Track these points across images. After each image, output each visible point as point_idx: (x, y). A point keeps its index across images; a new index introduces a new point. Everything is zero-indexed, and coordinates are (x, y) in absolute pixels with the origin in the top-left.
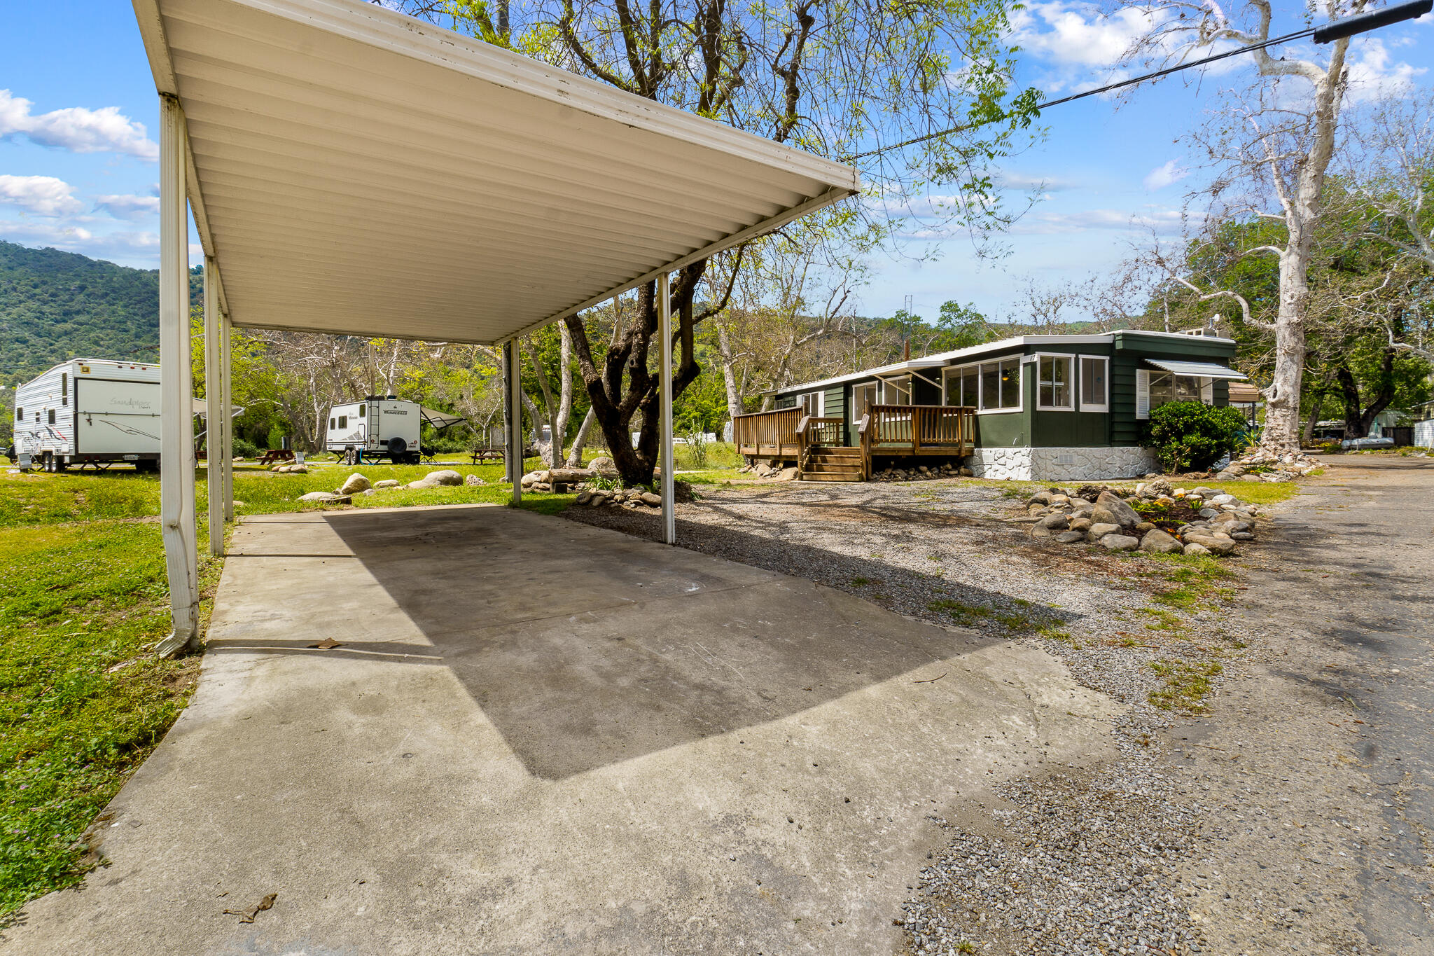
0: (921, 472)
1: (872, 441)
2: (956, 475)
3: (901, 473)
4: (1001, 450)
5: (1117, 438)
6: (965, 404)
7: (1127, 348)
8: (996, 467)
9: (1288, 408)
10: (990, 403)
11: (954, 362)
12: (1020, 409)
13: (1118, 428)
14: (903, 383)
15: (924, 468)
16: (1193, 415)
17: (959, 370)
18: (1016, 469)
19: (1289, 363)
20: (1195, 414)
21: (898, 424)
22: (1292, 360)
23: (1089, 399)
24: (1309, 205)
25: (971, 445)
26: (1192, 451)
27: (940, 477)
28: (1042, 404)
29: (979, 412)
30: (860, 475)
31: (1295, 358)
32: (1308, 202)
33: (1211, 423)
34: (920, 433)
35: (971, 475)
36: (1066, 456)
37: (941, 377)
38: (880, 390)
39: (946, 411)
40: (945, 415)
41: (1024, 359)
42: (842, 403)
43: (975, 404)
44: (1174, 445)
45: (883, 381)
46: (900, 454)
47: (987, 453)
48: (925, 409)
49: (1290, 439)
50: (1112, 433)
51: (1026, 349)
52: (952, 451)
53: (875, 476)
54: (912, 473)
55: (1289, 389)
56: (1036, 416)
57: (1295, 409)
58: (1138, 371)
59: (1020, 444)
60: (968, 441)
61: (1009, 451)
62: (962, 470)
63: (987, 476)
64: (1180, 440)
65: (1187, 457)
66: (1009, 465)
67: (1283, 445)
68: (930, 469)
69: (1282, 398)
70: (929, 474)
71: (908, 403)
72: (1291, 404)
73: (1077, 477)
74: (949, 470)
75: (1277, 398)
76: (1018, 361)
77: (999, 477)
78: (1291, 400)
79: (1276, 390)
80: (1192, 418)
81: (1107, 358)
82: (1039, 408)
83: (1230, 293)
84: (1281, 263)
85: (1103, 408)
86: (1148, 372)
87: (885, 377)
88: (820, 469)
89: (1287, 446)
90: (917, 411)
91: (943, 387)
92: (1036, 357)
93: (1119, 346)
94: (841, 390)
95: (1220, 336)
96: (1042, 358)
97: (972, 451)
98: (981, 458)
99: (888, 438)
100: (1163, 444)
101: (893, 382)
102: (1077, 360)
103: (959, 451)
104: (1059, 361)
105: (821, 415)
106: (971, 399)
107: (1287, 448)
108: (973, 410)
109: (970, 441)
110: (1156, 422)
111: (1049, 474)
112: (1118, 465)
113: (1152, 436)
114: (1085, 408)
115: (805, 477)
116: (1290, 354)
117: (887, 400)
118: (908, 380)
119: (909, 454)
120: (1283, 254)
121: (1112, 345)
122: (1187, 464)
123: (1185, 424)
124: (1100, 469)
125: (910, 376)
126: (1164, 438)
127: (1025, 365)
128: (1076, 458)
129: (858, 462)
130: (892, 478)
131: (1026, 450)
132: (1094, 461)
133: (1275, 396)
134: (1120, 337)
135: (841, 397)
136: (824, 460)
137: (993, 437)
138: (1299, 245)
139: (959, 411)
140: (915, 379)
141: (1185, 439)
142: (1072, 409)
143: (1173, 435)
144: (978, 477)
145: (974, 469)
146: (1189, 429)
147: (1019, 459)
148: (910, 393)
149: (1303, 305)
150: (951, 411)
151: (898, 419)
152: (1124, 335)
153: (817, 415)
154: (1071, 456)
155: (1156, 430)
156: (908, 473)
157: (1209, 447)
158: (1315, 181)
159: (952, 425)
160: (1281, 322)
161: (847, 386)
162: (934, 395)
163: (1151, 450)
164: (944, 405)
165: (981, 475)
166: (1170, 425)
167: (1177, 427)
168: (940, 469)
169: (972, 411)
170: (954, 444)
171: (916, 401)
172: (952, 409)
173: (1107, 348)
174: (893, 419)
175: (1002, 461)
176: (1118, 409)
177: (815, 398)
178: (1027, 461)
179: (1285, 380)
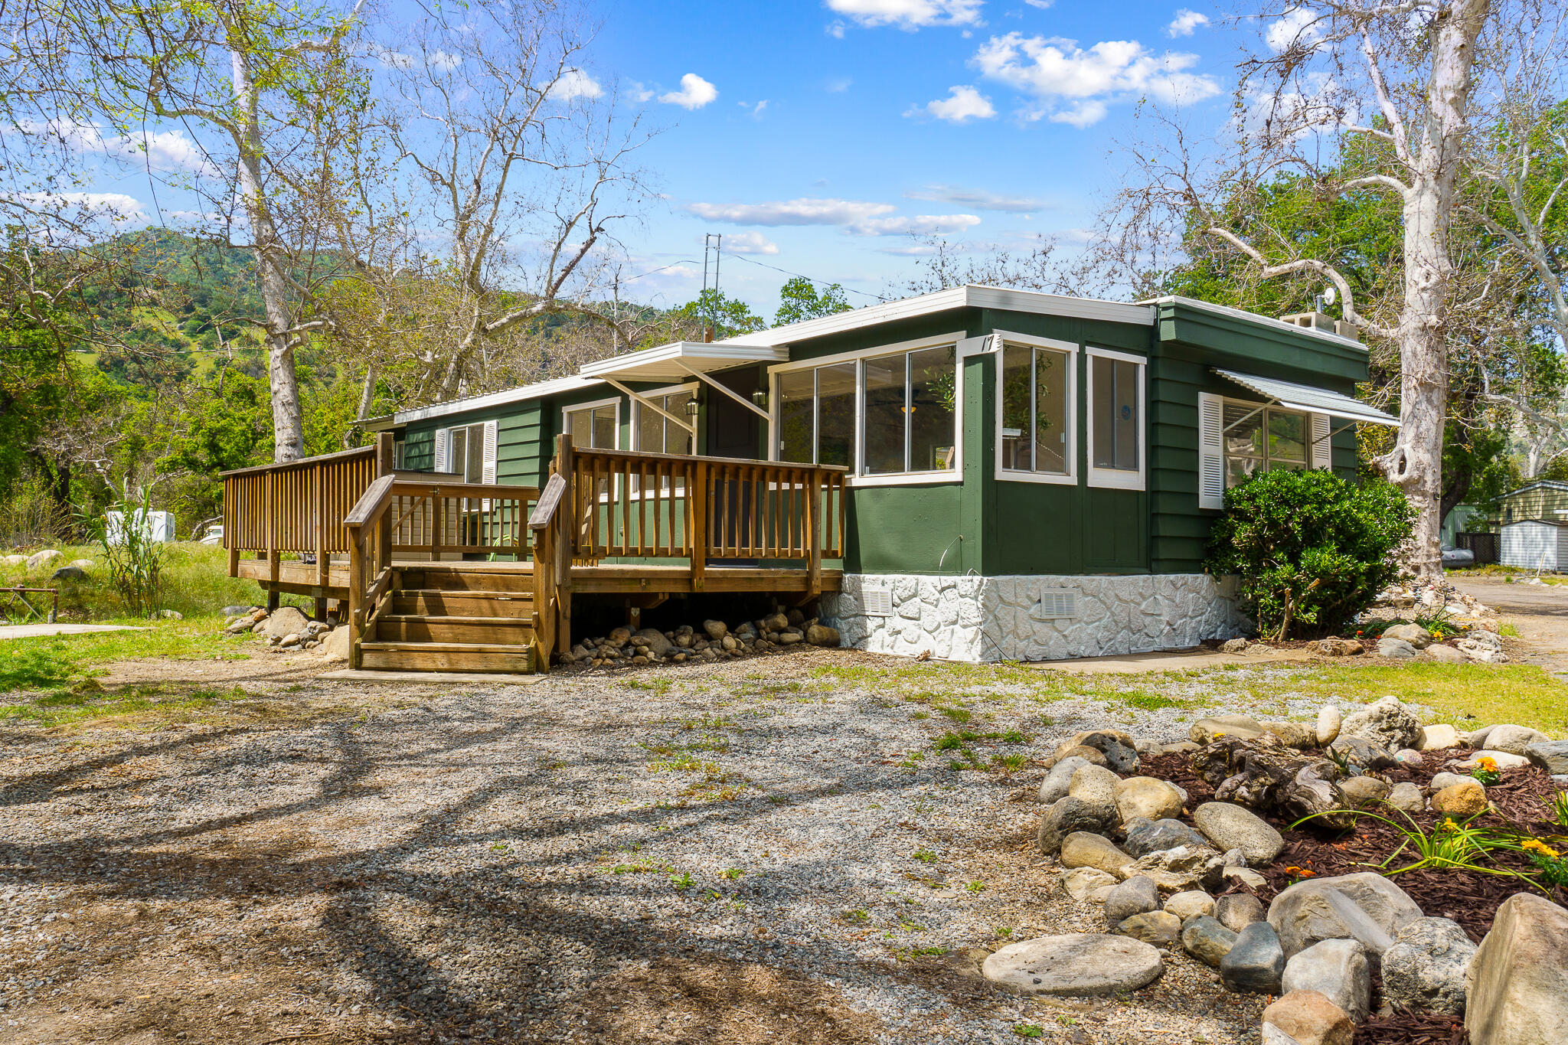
0: (709, 638)
1: (574, 551)
2: (799, 645)
3: (655, 641)
4: (910, 579)
5: (1164, 552)
6: (821, 460)
7: (1185, 339)
8: (897, 623)
9: (1424, 494)
10: (883, 457)
11: (798, 350)
12: (956, 475)
13: (1165, 529)
14: (677, 405)
15: (717, 627)
16: (1322, 503)
17: (809, 372)
18: (945, 632)
19: (1424, 406)
20: (1325, 501)
21: (665, 507)
22: (1429, 401)
23: (1109, 458)
24: (1454, 101)
25: (837, 565)
26: (1321, 587)
27: (758, 652)
28: (1006, 465)
29: (857, 480)
30: (532, 653)
31: (1435, 396)
32: (1450, 96)
33: (1356, 522)
34: (708, 532)
35: (833, 644)
36: (1059, 597)
37: (767, 390)
38: (625, 420)
39: (776, 473)
40: (772, 486)
41: (966, 345)
42: (535, 450)
43: (848, 460)
44: (1285, 571)
45: (633, 397)
46: (653, 588)
47: (873, 585)
48: (723, 467)
49: (1429, 556)
50: (1154, 539)
51: (970, 320)
52: (786, 580)
53: (581, 651)
54: (685, 640)
55: (1426, 458)
56: (995, 494)
57: (1435, 495)
58: (1203, 397)
59: (954, 566)
60: (828, 554)
61: (929, 583)
62: (815, 630)
63: (873, 647)
64: (1294, 559)
65: (1312, 600)
66: (927, 621)
67: (1416, 569)
68: (732, 629)
69: (1415, 475)
70: (730, 641)
71: (689, 451)
72: (1429, 487)
73: (1082, 650)
74: (781, 631)
75: (1406, 475)
76: (952, 350)
77: (904, 649)
78: (1429, 478)
79: (1403, 459)
80: (1320, 509)
81: (1142, 361)
82: (1001, 474)
83: (1318, 264)
84: (1406, 210)
85: (1133, 480)
86: (1219, 399)
87: (638, 386)
88: (419, 632)
89: (1423, 569)
90: (701, 472)
91: (771, 416)
92: (995, 342)
93: (1168, 332)
94: (535, 417)
95: (1342, 333)
96: (1008, 348)
97: (839, 581)
98: (859, 598)
99: (620, 543)
100: (1257, 570)
101: (657, 401)
102: (1082, 358)
103: (808, 580)
104: (1044, 356)
105: (489, 479)
106: (838, 449)
107: (1423, 574)
108: (841, 474)
109: (835, 555)
110: (1242, 516)
111: (1022, 645)
112: (1165, 618)
113: (1232, 548)
114: (1101, 478)
115: (368, 659)
116: (1425, 386)
117: (641, 442)
118: (686, 397)
119: (679, 589)
120: (1408, 194)
121: (1153, 331)
122: (1311, 617)
123: (1306, 522)
124: (1128, 627)
125: (694, 387)
126: (1258, 554)
127: (969, 361)
128: (1080, 603)
129: (528, 613)
130: (632, 657)
131: (970, 583)
132: (1117, 607)
133: (1402, 470)
134: (1171, 313)
135: (535, 434)
136: (436, 606)
137: (890, 546)
138: (1438, 176)
139: (807, 476)
140: (707, 396)
141: (1308, 557)
142: (1072, 480)
143: (1279, 548)
144: (852, 648)
145: (843, 625)
146: (1313, 535)
147: (951, 605)
148: (693, 429)
149: (1447, 294)
150: (789, 475)
151: (665, 493)
152: (1178, 308)
153: (479, 478)
154: (1070, 597)
155: (1243, 534)
156: (674, 641)
157: (1354, 576)
158: (1461, 56)
159: (790, 512)
160: (1410, 322)
161: (550, 406)
162: (750, 436)
163: (1227, 580)
164: (772, 458)
165: (858, 644)
166: (1273, 524)
167: (1288, 530)
168: (758, 628)
169: (839, 478)
170: (794, 562)
171: (707, 447)
172: (790, 470)
173: (1143, 337)
174: (650, 494)
175: (910, 608)
176: (1163, 485)
177: (477, 437)
178: (972, 611)
179: (1418, 438)
